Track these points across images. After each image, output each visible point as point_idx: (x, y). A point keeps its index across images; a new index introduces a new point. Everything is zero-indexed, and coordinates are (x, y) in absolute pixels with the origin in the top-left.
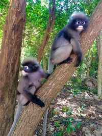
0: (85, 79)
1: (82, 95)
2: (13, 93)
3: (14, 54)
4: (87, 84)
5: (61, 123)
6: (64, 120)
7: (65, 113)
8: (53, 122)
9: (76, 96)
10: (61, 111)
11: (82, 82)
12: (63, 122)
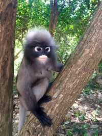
0: (96, 77)
1: (95, 95)
2: (6, 107)
3: (4, 53)
4: (99, 82)
5: (73, 132)
6: (77, 127)
7: (77, 118)
8: (64, 130)
9: (88, 97)
10: (73, 116)
11: (93, 80)
12: (77, 130)
